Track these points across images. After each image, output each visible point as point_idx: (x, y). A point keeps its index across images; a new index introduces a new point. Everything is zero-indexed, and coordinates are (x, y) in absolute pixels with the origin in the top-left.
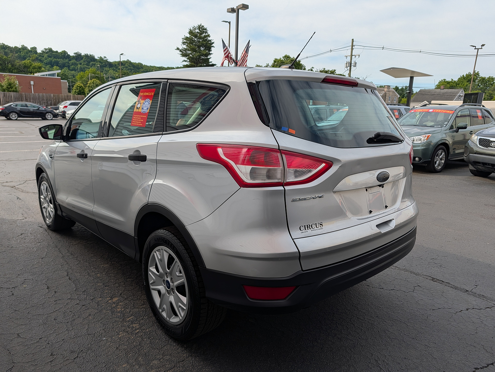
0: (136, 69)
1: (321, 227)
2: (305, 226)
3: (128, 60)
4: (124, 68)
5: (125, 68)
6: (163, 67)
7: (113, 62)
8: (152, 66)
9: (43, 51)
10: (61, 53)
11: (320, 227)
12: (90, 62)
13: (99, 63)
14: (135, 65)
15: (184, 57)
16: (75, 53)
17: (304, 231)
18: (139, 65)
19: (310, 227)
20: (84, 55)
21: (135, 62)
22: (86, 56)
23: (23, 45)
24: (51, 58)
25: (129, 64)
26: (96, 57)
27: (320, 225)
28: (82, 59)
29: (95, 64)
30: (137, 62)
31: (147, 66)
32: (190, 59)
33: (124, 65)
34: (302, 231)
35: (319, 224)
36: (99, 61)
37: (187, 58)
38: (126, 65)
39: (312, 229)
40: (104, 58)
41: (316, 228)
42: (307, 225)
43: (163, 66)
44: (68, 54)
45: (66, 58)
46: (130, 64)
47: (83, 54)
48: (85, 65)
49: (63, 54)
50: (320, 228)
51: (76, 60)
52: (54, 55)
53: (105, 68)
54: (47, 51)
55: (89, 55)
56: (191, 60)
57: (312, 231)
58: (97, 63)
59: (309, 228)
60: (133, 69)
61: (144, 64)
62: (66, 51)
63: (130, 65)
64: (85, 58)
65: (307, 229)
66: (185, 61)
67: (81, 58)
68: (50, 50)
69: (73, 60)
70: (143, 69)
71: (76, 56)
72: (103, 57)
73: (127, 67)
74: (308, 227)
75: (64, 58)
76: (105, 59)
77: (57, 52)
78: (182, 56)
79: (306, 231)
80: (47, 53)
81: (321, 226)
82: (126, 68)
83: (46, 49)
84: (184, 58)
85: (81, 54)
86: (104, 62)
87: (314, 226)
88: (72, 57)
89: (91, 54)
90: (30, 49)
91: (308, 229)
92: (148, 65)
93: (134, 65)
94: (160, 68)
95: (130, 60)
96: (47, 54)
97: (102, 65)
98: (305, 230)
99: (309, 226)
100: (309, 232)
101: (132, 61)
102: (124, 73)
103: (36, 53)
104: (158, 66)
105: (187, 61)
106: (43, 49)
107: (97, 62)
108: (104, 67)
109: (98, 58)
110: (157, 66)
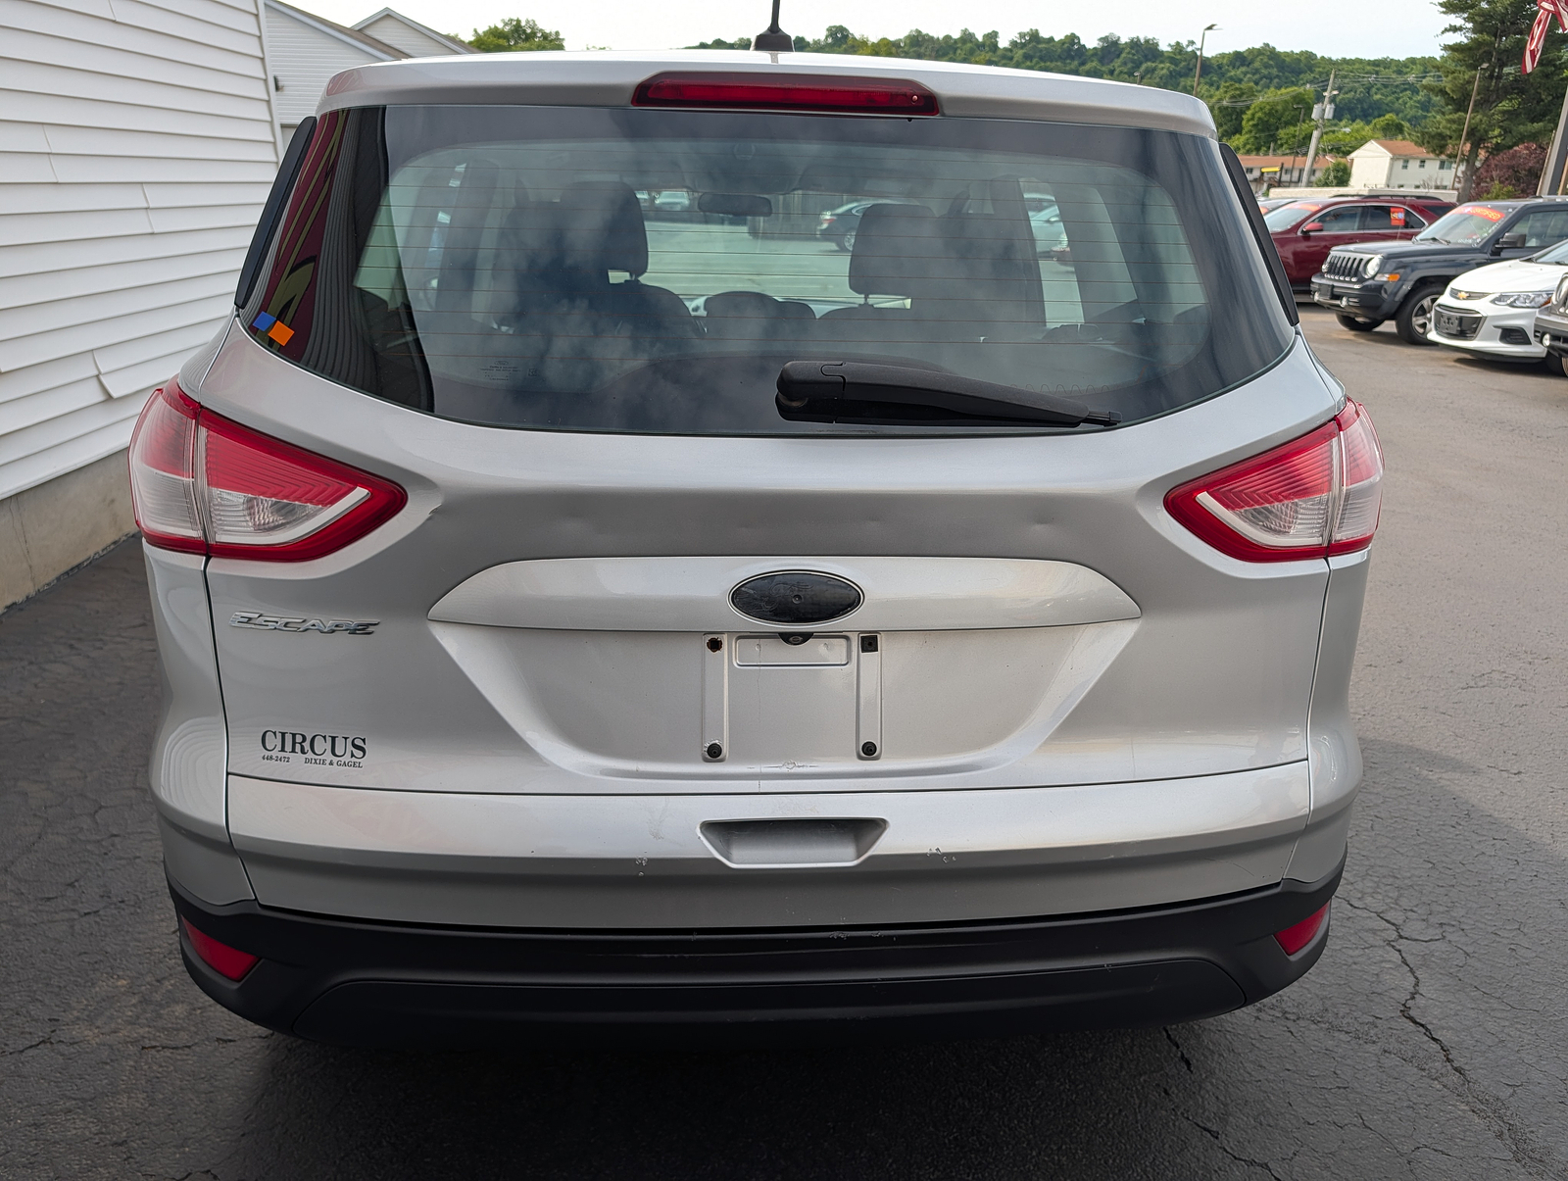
0: (1287, 74)
1: (353, 755)
2: (283, 734)
3: (1267, 45)
4: (1245, 74)
5: (1249, 76)
6: (1392, 60)
7: (1216, 57)
8: (1348, 58)
9: (1014, 44)
10: (1063, 43)
11: (348, 754)
12: (1141, 63)
13: (1168, 65)
14: (1287, 59)
15: (1454, 13)
16: (1100, 39)
17: (275, 753)
18: (1302, 58)
19: (307, 745)
20: (1126, 43)
21: (1288, 50)
22: (1135, 44)
23: (966, 29)
24: (1031, 61)
25: (1265, 60)
26: (1164, 47)
27: (350, 747)
28: (1118, 56)
29: (1154, 70)
30: (1297, 51)
31: (1330, 59)
32: (1477, 18)
33: (1248, 66)
34: (270, 753)
35: (349, 741)
36: (1169, 57)
37: (1466, 15)
38: (1257, 64)
39: (310, 755)
40: (1188, 46)
41: (328, 756)
42: (294, 735)
43: (1391, 57)
44: (1082, 42)
45: (1073, 58)
46: (1270, 58)
47: (1124, 40)
48: (1125, 73)
49: (1066, 45)
50: (347, 758)
51: (1101, 61)
52: (1041, 51)
53: (1182, 79)
54: (1023, 41)
55: (1142, 41)
56: (1481, 23)
57: (307, 761)
58: (1162, 65)
59: (298, 747)
60: (1277, 76)
61: (1319, 56)
62: (1077, 34)
63: (1271, 62)
64: (1129, 53)
65: (288, 746)
66: (1454, 29)
67: (1117, 53)
68: (1034, 36)
69: (1092, 61)
70: (1312, 72)
71: (1103, 48)
72: (1184, 43)
73: (1257, 71)
74: (299, 743)
75: (1066, 58)
76: (1190, 49)
77: (1051, 39)
78: (1444, 13)
79: (283, 754)
80: (1023, 45)
81: (355, 751)
82: (1254, 74)
83: (1023, 36)
84: (1453, 16)
85: (1119, 38)
86: (1185, 60)
87: (321, 745)
88: (1091, 52)
89: (1150, 37)
90: (980, 39)
91: (293, 751)
92: (1334, 58)
93: (1284, 61)
94: (1378, 66)
95: (1271, 45)
96: (1024, 51)
97: (1178, 69)
98: (283, 750)
99: (299, 739)
100: (297, 765)
101: (1280, 49)
102: (1238, 92)
103: (995, 47)
104: (1372, 59)
105: (1460, 29)
106: (1014, 36)
107: (1162, 62)
108: (1181, 76)
109: (1169, 49)
110: (1367, 59)
